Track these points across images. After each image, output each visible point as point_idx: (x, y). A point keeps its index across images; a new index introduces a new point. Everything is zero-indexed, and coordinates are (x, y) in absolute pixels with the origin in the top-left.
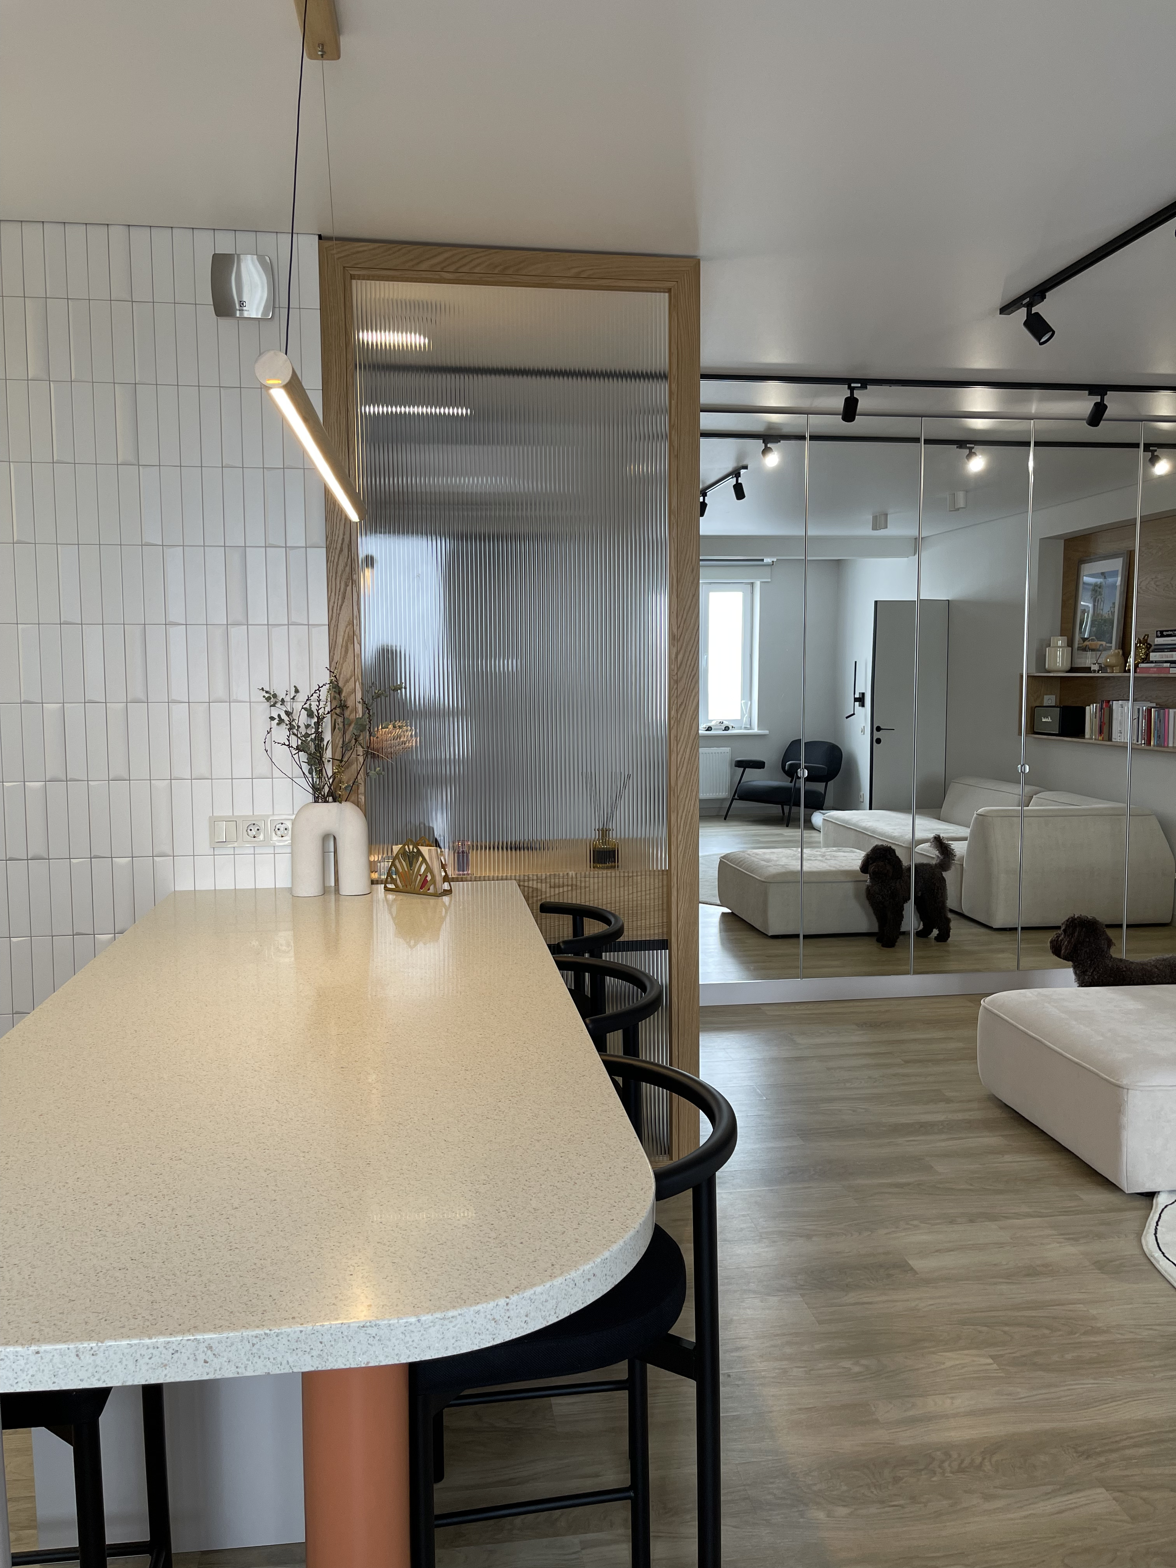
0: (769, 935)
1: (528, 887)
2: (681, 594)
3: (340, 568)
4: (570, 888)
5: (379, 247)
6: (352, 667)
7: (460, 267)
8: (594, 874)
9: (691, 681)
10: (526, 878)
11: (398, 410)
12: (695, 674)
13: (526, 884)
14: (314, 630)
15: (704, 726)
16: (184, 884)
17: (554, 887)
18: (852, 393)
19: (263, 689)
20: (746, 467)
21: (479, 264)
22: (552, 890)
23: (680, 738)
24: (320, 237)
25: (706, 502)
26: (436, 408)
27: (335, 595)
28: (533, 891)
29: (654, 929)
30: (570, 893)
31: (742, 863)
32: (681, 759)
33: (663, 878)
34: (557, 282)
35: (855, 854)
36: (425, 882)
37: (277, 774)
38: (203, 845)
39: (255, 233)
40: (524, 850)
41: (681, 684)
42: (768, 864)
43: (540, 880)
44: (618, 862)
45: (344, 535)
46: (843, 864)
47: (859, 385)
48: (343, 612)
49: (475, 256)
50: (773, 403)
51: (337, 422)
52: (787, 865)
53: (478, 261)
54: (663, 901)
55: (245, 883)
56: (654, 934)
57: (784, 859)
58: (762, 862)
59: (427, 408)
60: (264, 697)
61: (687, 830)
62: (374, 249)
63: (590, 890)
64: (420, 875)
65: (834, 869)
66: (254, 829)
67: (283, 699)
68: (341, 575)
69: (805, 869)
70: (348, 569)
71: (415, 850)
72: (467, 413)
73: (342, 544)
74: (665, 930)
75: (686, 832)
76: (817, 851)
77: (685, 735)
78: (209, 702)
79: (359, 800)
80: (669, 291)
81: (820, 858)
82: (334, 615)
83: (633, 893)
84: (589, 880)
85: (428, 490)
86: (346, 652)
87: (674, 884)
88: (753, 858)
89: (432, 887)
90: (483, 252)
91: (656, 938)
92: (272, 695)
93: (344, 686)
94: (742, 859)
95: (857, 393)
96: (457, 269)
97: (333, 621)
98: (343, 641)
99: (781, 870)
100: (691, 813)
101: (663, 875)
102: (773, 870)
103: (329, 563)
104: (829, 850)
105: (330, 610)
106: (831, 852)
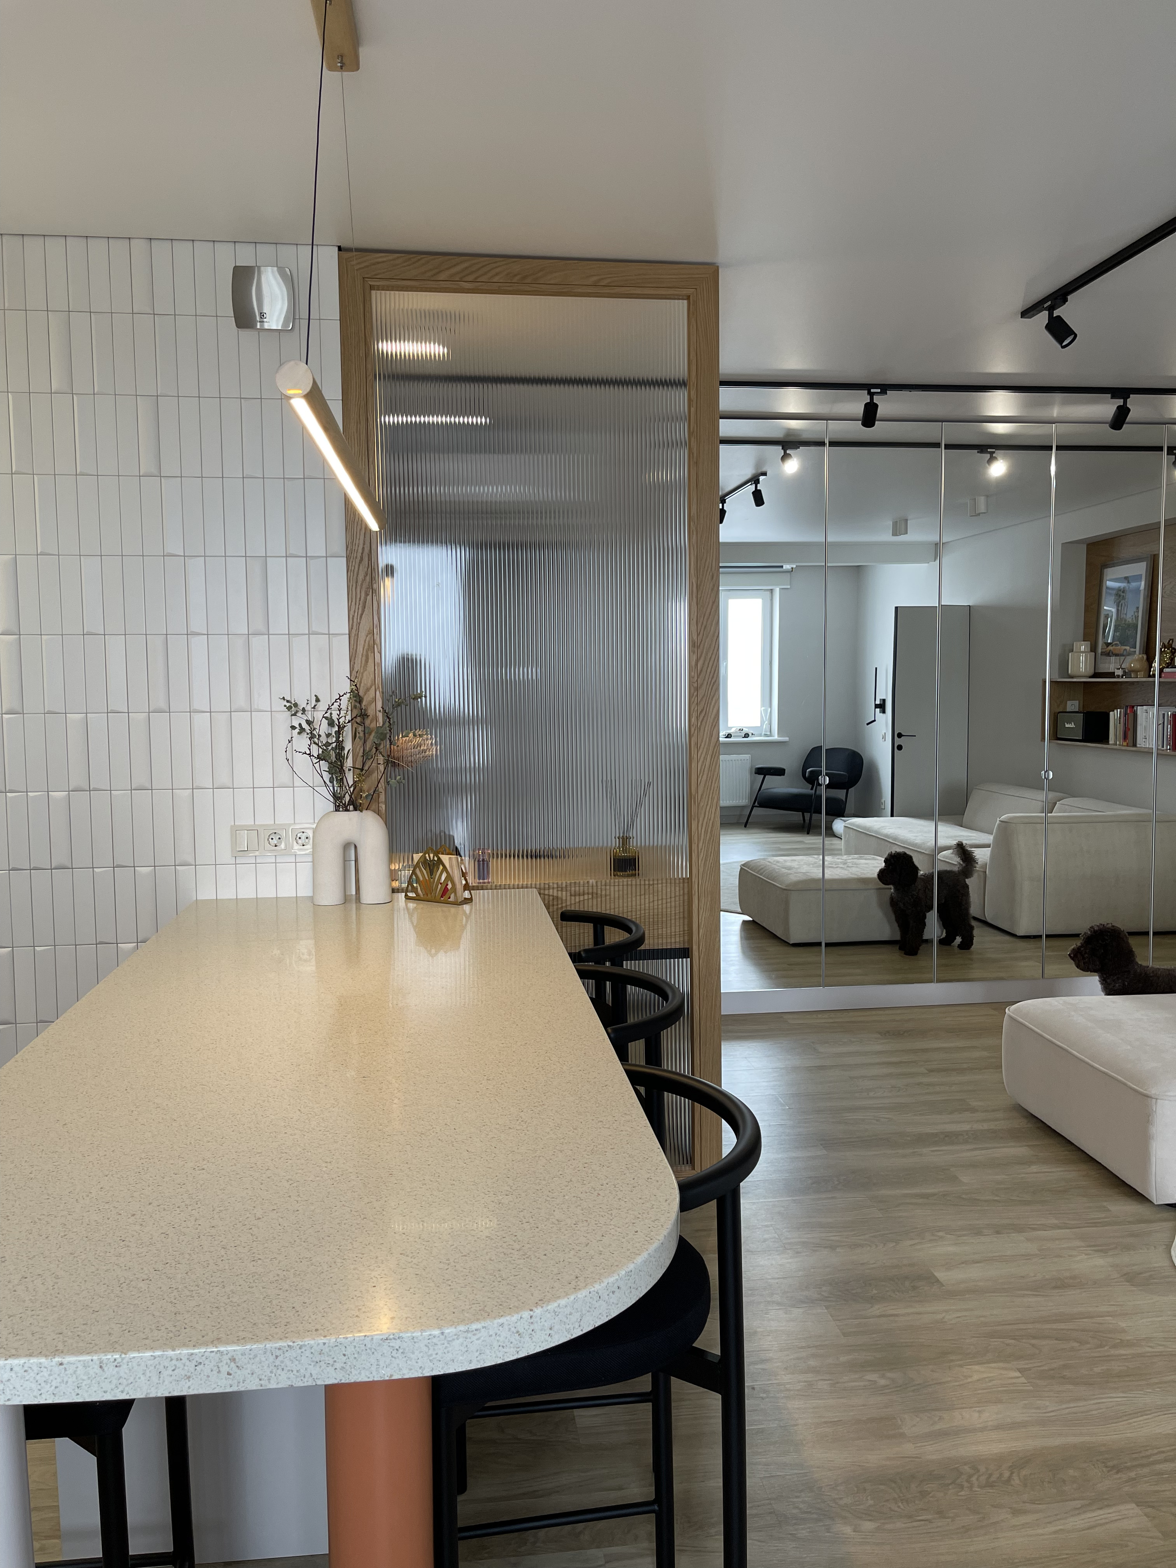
0: (791, 942)
1: (549, 895)
2: (701, 601)
3: (361, 577)
4: (590, 896)
5: (398, 258)
6: (372, 676)
7: (478, 277)
8: (614, 882)
9: (712, 689)
10: (547, 886)
11: (418, 419)
12: (716, 681)
13: (546, 892)
14: (335, 640)
15: (724, 733)
16: (206, 893)
17: (575, 896)
18: (872, 399)
19: (284, 698)
20: (765, 474)
21: (497, 274)
22: (573, 898)
23: (701, 745)
24: (340, 249)
25: (725, 508)
26: (455, 417)
27: (356, 604)
28: (553, 899)
29: (675, 938)
30: (590, 901)
31: (762, 871)
32: (702, 766)
33: (684, 886)
34: (575, 291)
35: (877, 861)
36: (445, 891)
37: (298, 782)
38: (225, 854)
39: (275, 245)
40: (544, 858)
41: (701, 692)
42: (789, 871)
43: (560, 888)
44: (638, 870)
45: (364, 544)
46: (865, 872)
47: (879, 390)
48: (363, 622)
49: (495, 265)
50: (792, 409)
51: (357, 432)
52: (808, 872)
53: (498, 270)
54: (684, 909)
55: (267, 892)
56: (676, 942)
57: (805, 866)
58: (783, 870)
59: (446, 417)
60: (285, 706)
61: (708, 838)
62: (394, 260)
63: (610, 899)
64: (441, 883)
65: (856, 877)
66: (276, 837)
67: (304, 708)
68: (362, 585)
69: (826, 876)
70: (368, 578)
71: (436, 859)
72: (486, 422)
73: (362, 553)
74: (686, 938)
75: (707, 840)
76: (838, 859)
77: (705, 743)
78: (231, 712)
79: (380, 808)
80: (688, 298)
81: (841, 866)
82: (355, 624)
83: (653, 901)
84: (610, 888)
85: (448, 499)
86: (367, 661)
87: (695, 892)
88: (773, 866)
89: (452, 896)
90: (503, 261)
91: (678, 946)
92: (293, 704)
93: (364, 696)
94: (762, 867)
95: (876, 399)
96: (476, 278)
97: (354, 631)
98: (363, 650)
99: (804, 878)
100: (711, 822)
101: (684, 882)
102: (793, 878)
103: (349, 573)
104: (850, 858)
105: (351, 619)
106: (852, 859)
